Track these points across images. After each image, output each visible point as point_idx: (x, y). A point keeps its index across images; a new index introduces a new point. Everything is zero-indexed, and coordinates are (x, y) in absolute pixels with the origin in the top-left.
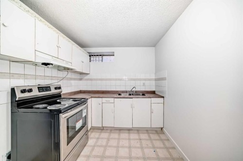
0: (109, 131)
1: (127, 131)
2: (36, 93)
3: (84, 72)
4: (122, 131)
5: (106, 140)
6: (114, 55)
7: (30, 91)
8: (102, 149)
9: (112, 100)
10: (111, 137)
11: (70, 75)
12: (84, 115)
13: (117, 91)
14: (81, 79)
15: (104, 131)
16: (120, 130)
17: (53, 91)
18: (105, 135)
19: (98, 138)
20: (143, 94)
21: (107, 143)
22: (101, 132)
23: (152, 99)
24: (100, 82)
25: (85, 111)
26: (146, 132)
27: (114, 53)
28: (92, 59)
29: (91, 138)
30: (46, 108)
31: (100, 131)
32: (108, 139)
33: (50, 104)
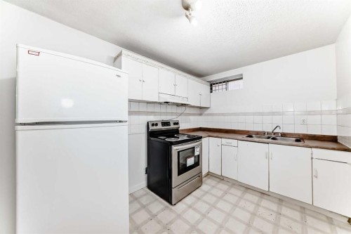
0: (230, 184)
1: (259, 194)
2: (160, 127)
3: (202, 106)
4: (249, 191)
5: (222, 192)
6: (242, 78)
7: (157, 125)
8: (215, 199)
9: (234, 142)
10: (230, 191)
11: (188, 110)
12: (196, 153)
13: (248, 132)
14: (201, 115)
15: (223, 181)
16: (248, 188)
17: (172, 126)
18: (223, 186)
19: (213, 187)
20: (300, 139)
21: (223, 196)
22: (219, 182)
23: (314, 149)
24: (222, 117)
25: (198, 149)
26: (299, 209)
27: (242, 75)
28: (214, 88)
29: (207, 184)
30: (164, 139)
31: (218, 180)
32: (226, 193)
33: (168, 137)
